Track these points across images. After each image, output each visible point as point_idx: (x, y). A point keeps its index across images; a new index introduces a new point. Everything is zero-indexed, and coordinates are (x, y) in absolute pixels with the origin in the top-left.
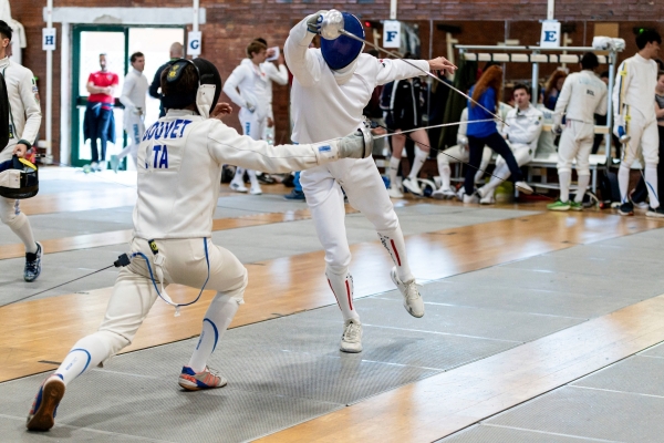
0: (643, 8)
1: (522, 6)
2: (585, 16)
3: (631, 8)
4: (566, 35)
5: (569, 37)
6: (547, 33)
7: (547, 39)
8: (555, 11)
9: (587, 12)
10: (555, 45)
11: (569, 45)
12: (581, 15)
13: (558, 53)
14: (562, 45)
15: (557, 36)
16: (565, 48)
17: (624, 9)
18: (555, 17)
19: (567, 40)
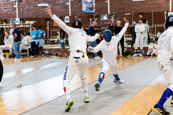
0: (36, 15)
1: (11, 15)
2: (25, 17)
3: (34, 15)
4: (21, 21)
5: (22, 21)
6: (17, 21)
7: (17, 22)
8: (18, 16)
9: (25, 16)
10: (19, 23)
11: (22, 23)
12: (24, 17)
13: (19, 25)
14: (20, 23)
15: (19, 21)
16: (21, 24)
17: (32, 15)
18: (18, 17)
19: (22, 22)
